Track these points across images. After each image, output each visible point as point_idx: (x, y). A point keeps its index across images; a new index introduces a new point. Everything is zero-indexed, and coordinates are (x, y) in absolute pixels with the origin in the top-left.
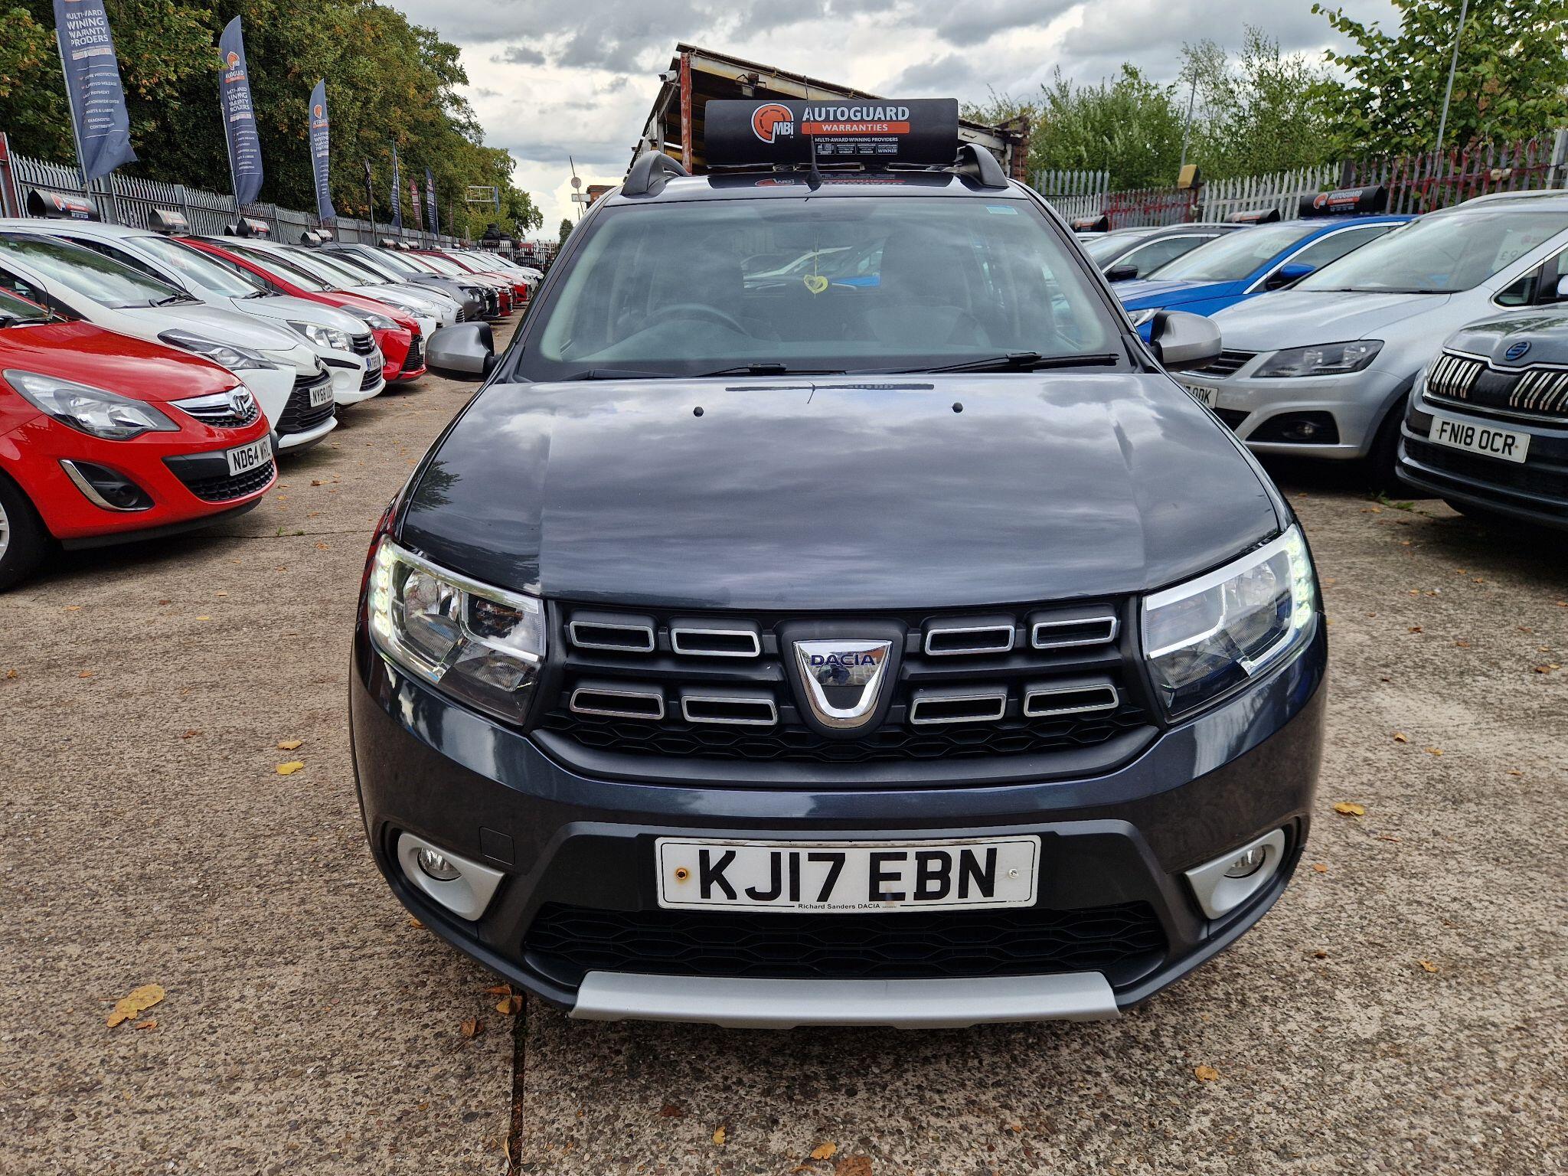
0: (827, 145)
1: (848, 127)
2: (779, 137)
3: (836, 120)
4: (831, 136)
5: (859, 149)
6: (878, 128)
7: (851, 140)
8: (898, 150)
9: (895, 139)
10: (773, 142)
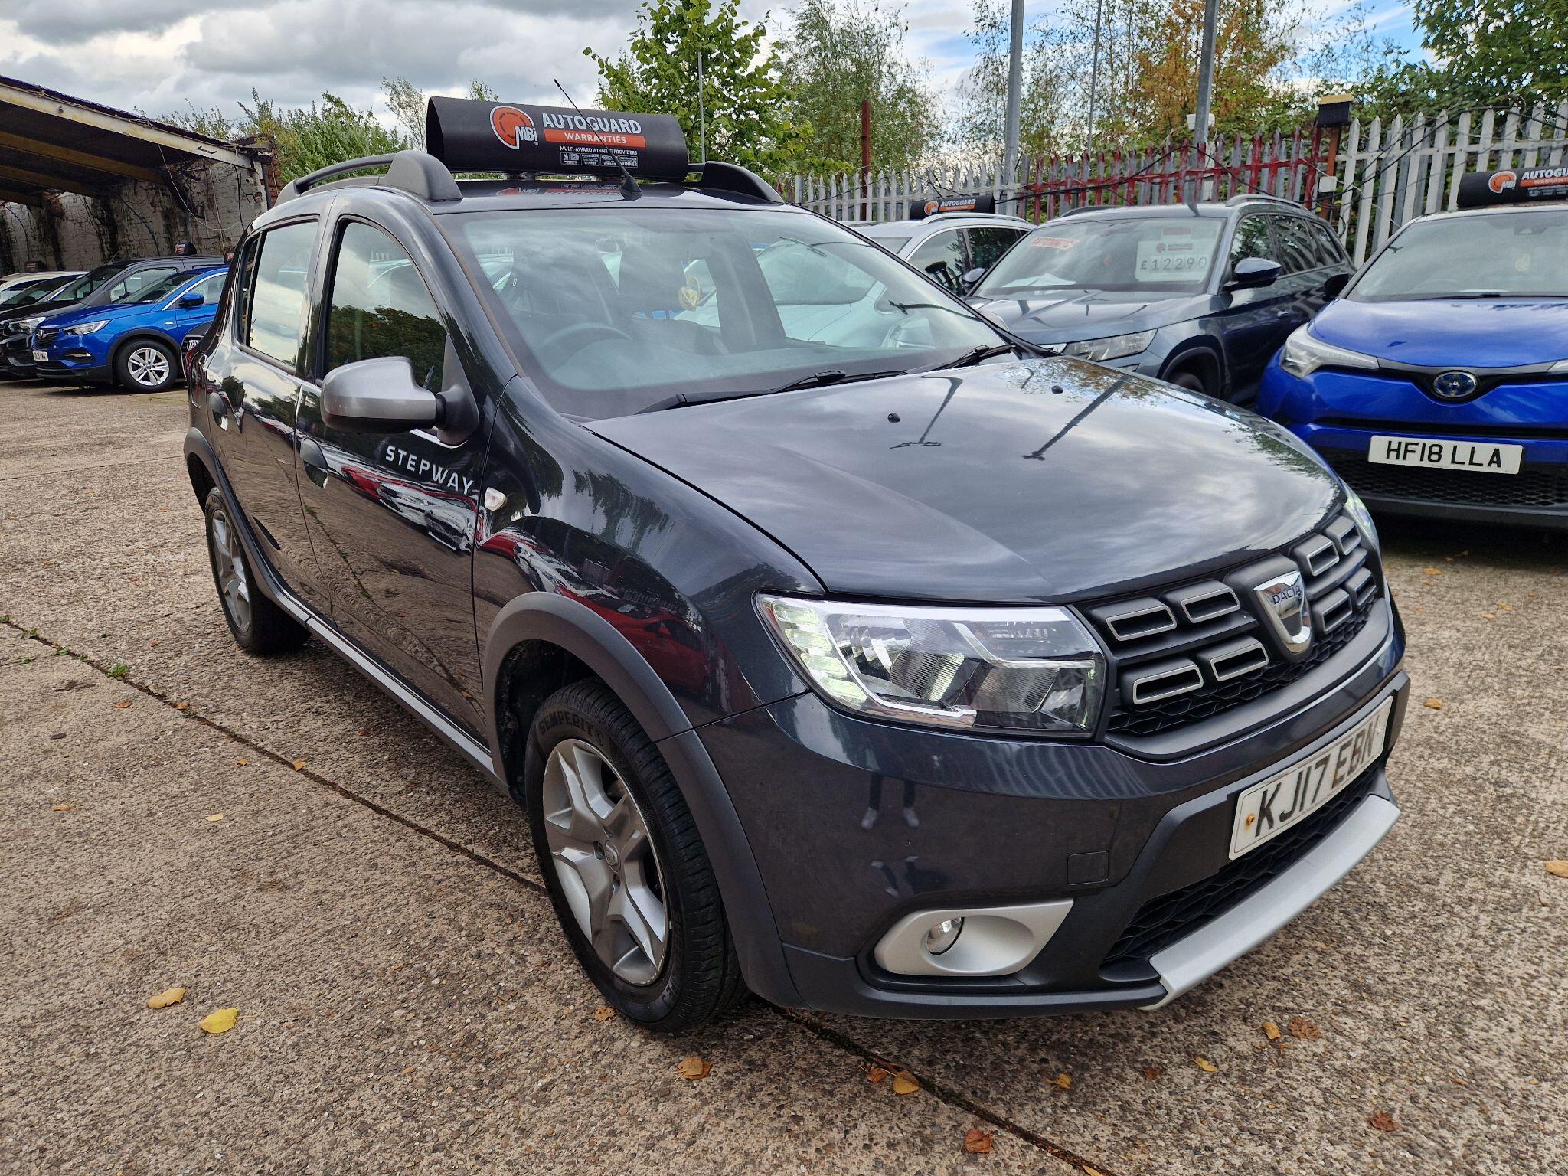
0: (572, 155)
1: (590, 137)
2: (523, 143)
3: (576, 129)
4: (575, 144)
5: (603, 161)
6: (617, 140)
7: (595, 150)
8: (639, 162)
9: (634, 153)
10: (518, 147)
